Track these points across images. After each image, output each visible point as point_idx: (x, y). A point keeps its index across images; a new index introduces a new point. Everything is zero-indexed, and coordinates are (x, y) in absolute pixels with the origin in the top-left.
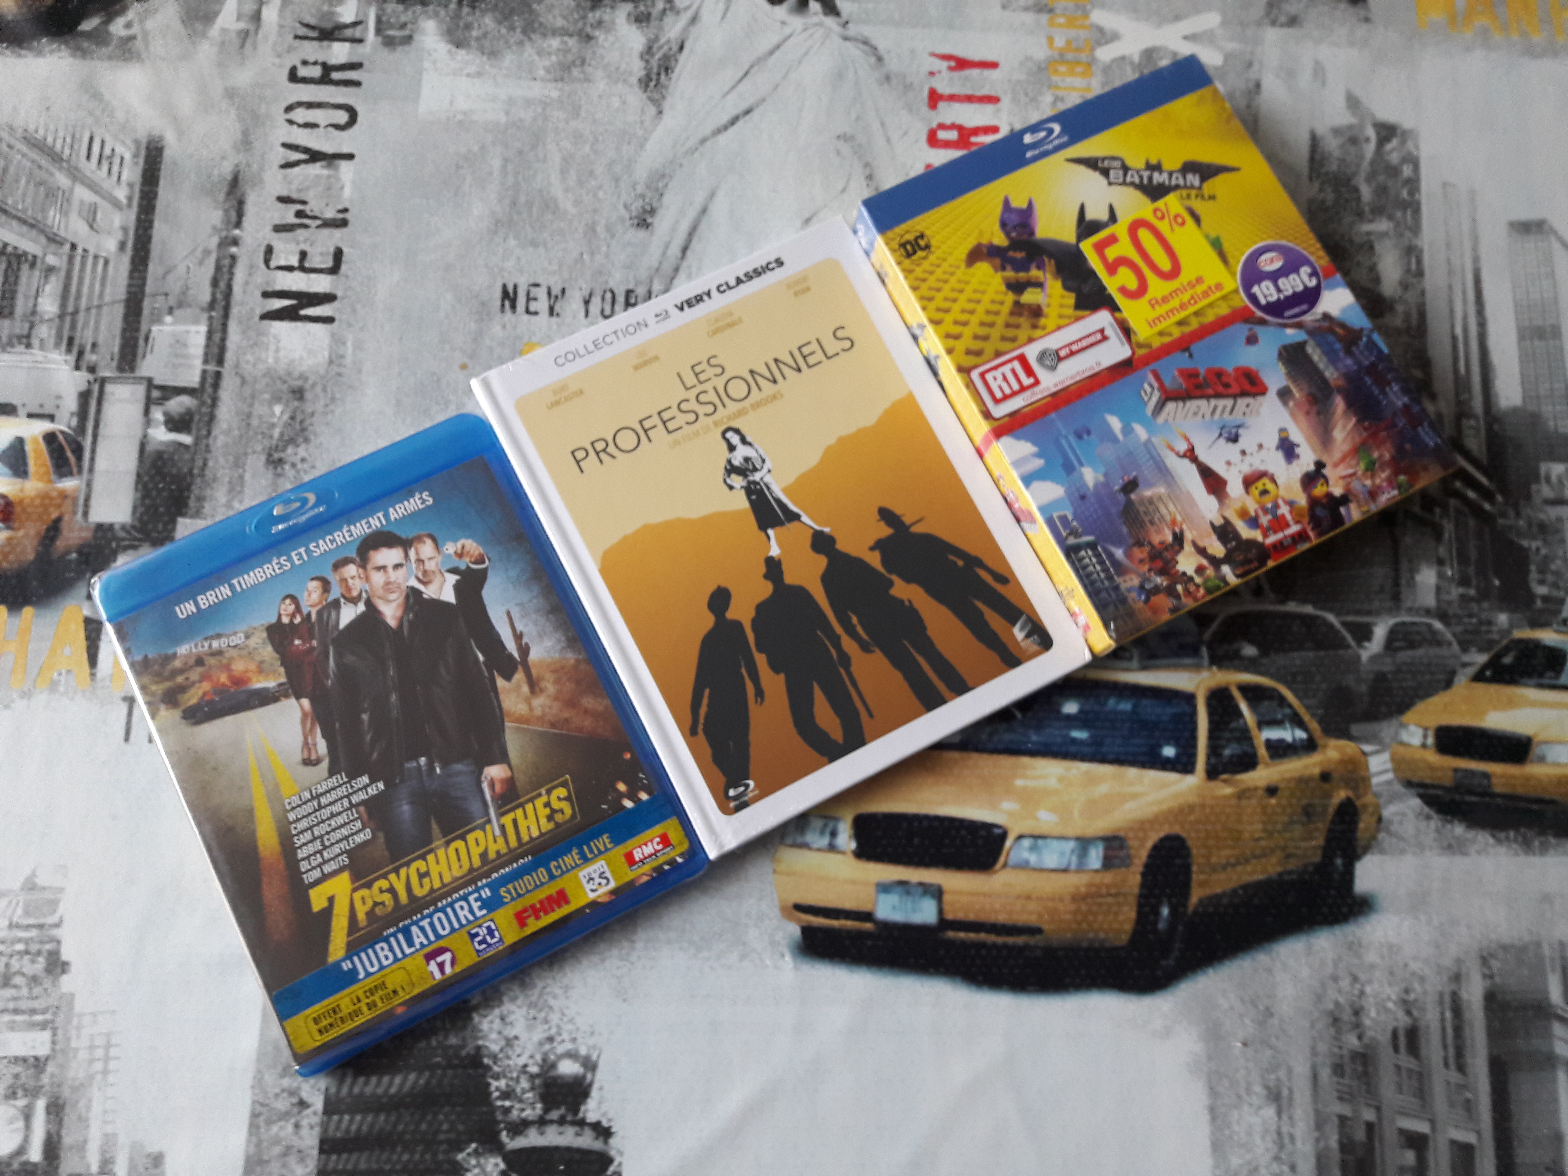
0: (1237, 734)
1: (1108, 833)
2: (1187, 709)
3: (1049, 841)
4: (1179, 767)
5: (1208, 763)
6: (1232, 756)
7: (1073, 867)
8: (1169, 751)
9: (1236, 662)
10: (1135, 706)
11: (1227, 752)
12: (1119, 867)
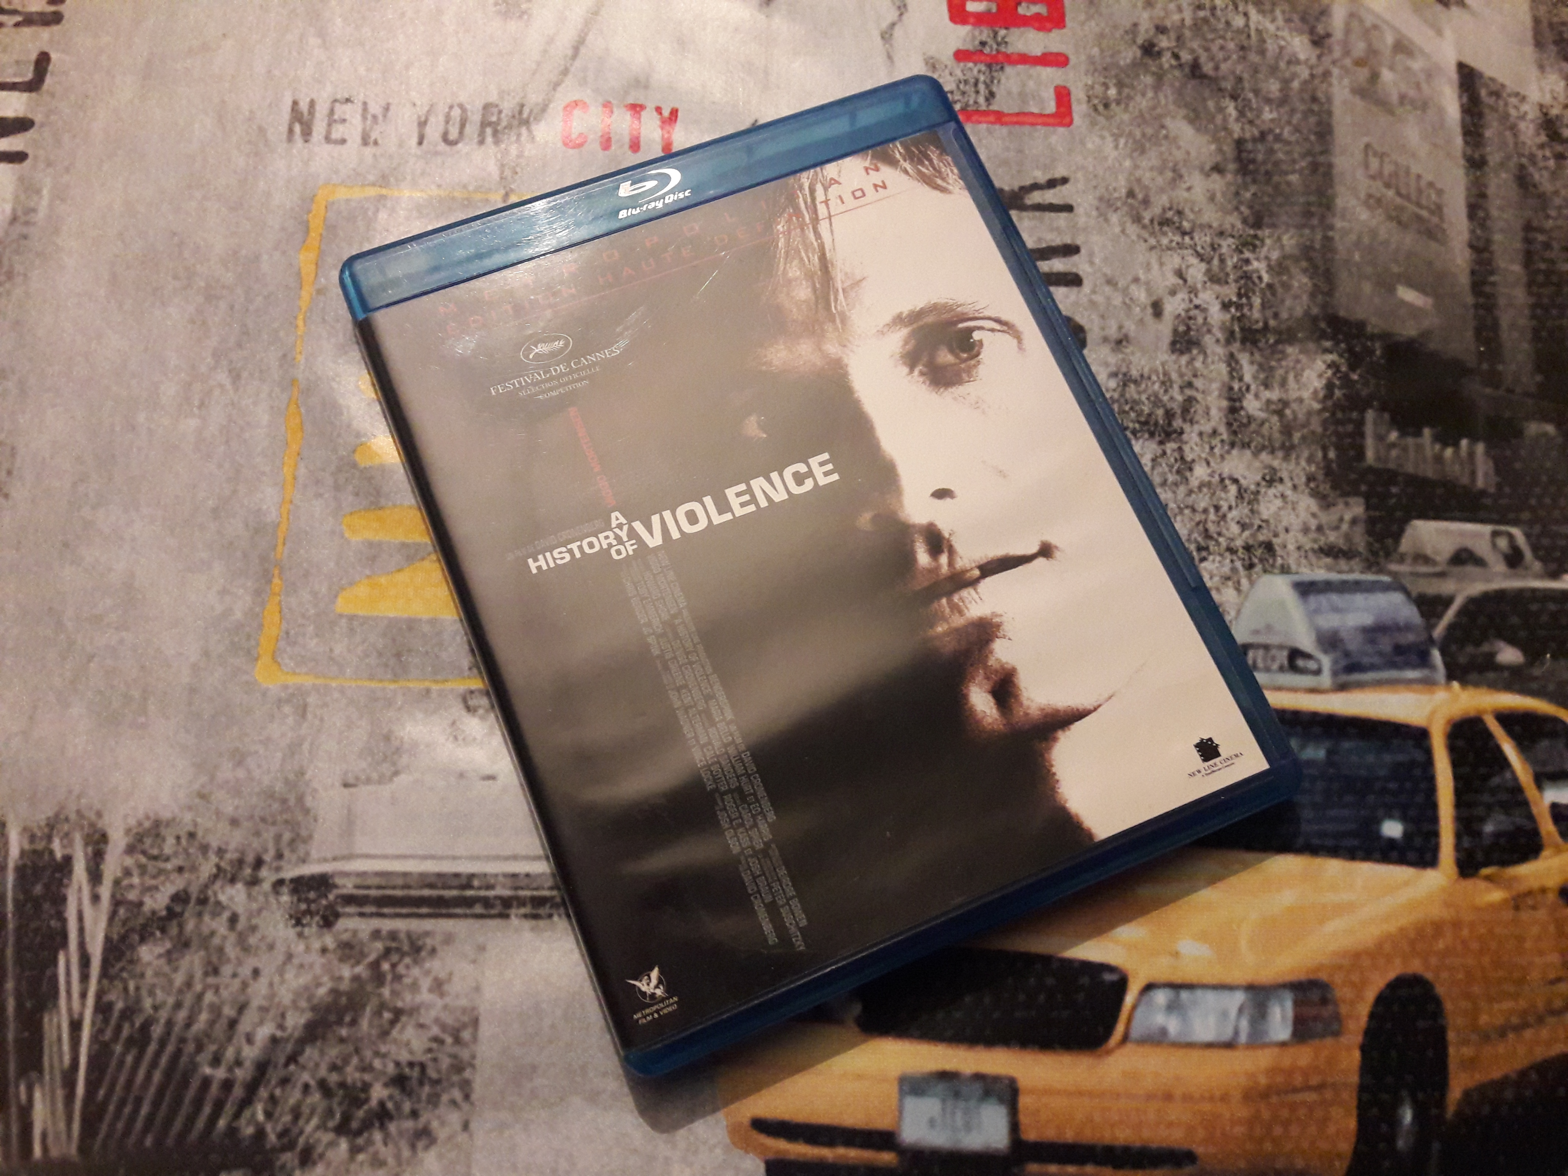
0: (1504, 797)
1: (1303, 977)
2: (1419, 756)
3: (1199, 993)
4: (1411, 855)
5: (1458, 846)
6: (1497, 835)
7: (1243, 1038)
8: (1393, 829)
9: (1491, 675)
10: (1330, 753)
11: (1489, 828)
12: (1323, 1036)
